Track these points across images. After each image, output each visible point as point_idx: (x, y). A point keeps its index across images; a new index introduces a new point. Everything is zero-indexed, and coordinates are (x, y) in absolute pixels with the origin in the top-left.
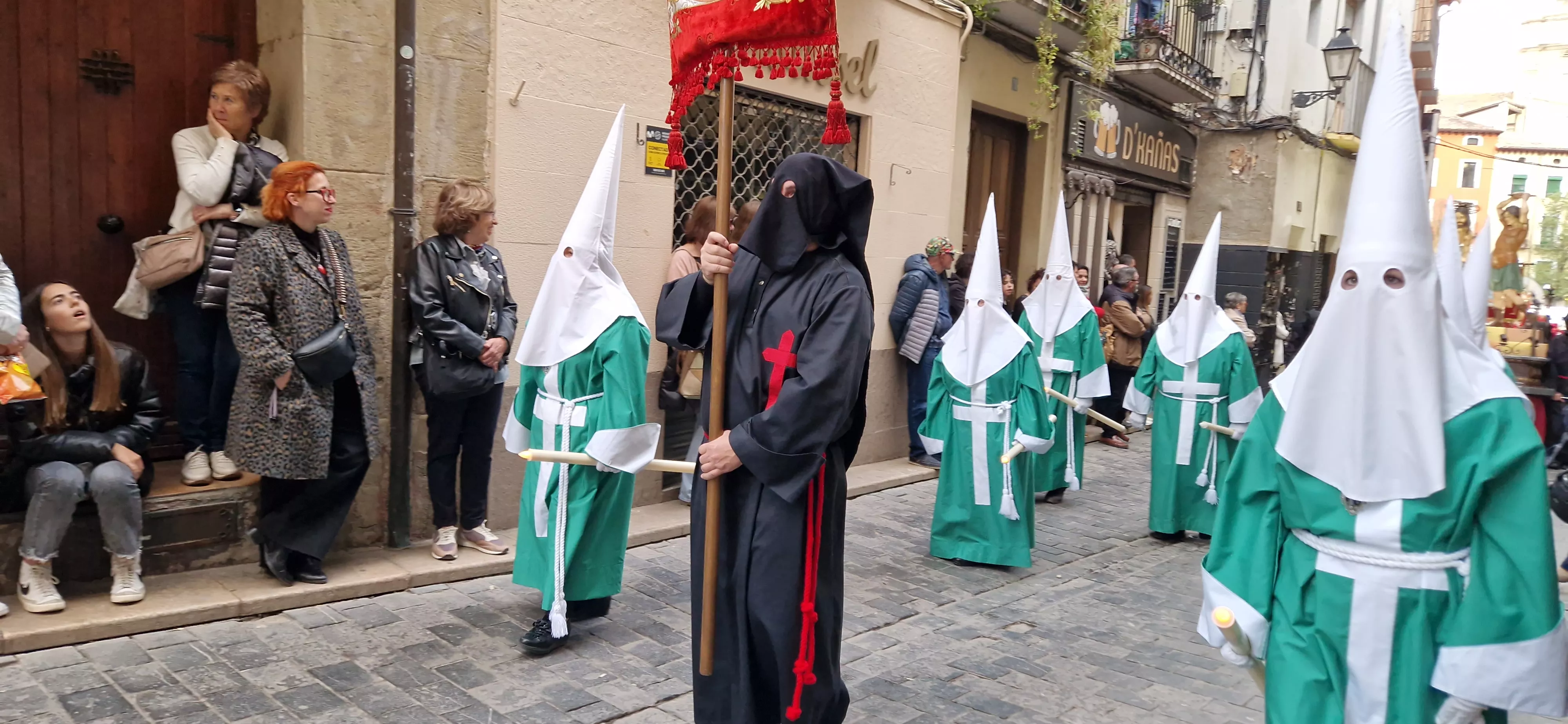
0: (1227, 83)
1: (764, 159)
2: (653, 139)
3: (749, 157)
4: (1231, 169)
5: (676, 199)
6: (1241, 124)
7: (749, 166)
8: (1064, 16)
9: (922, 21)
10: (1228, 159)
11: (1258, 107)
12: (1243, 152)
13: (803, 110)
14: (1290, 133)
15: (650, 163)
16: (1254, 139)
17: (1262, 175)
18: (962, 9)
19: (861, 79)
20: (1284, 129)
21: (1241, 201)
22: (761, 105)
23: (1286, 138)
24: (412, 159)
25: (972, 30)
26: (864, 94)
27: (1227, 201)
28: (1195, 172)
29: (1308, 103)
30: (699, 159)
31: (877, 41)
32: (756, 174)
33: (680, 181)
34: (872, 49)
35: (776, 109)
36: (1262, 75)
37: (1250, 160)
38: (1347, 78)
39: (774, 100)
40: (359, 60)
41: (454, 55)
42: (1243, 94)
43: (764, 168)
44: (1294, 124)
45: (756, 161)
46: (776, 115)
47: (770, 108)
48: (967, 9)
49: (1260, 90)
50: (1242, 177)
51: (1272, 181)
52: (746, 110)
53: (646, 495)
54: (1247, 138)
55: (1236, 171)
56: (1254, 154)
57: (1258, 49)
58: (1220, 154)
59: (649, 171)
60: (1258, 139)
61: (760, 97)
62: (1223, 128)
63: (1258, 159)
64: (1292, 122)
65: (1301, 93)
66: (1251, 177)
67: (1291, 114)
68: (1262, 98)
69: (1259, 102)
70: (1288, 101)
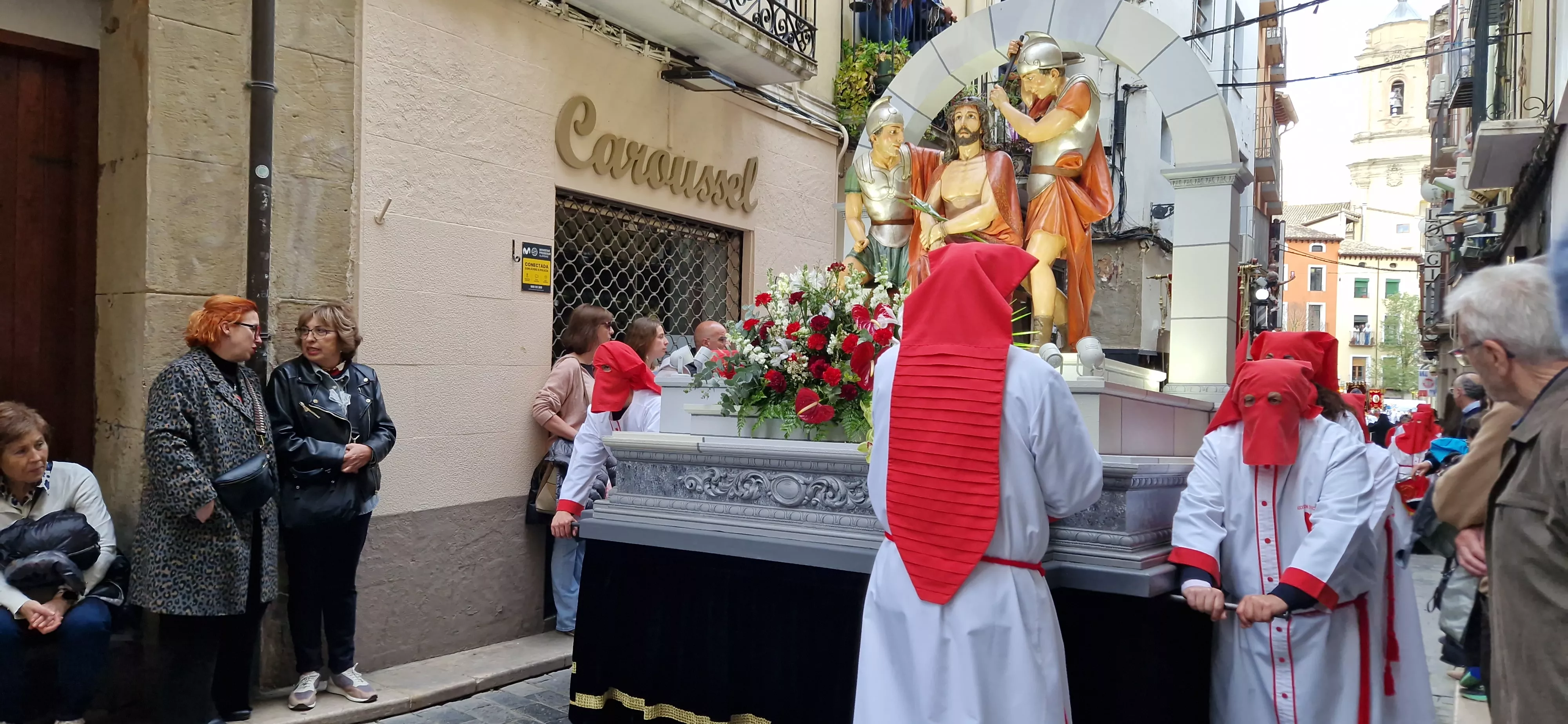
1: (647, 274)
2: (529, 256)
3: (631, 272)
4: (1100, 277)
5: (555, 315)
6: (1106, 234)
7: (631, 281)
8: (935, 135)
9: (799, 140)
11: (1121, 219)
12: (1110, 261)
13: (684, 226)
14: (1152, 243)
15: (528, 280)
16: (1119, 248)
17: (1128, 282)
18: (838, 129)
19: (742, 195)
20: (1147, 239)
21: (1111, 307)
22: (642, 221)
23: (1148, 248)
24: (268, 280)
25: (848, 148)
26: (745, 210)
27: (1098, 308)
28: (1067, 281)
29: (1165, 215)
30: (579, 274)
31: (756, 158)
32: (639, 289)
33: (559, 298)
34: (752, 167)
35: (657, 224)
36: (1123, 189)
37: (1116, 267)
39: (656, 216)
40: (211, 180)
41: (317, 173)
43: (647, 283)
44: (1154, 234)
45: (638, 275)
46: (658, 230)
47: (651, 223)
48: (843, 128)
49: (1121, 203)
50: (1110, 284)
51: (1138, 288)
52: (626, 226)
53: (526, 625)
54: (1114, 248)
55: (1105, 279)
56: (1121, 263)
57: (1118, 164)
59: (526, 287)
60: (1122, 249)
61: (640, 213)
63: (1124, 268)
64: (1152, 233)
65: (1159, 205)
66: (1119, 284)
67: (1151, 225)
68: (1124, 210)
69: (1121, 214)
70: (1148, 213)
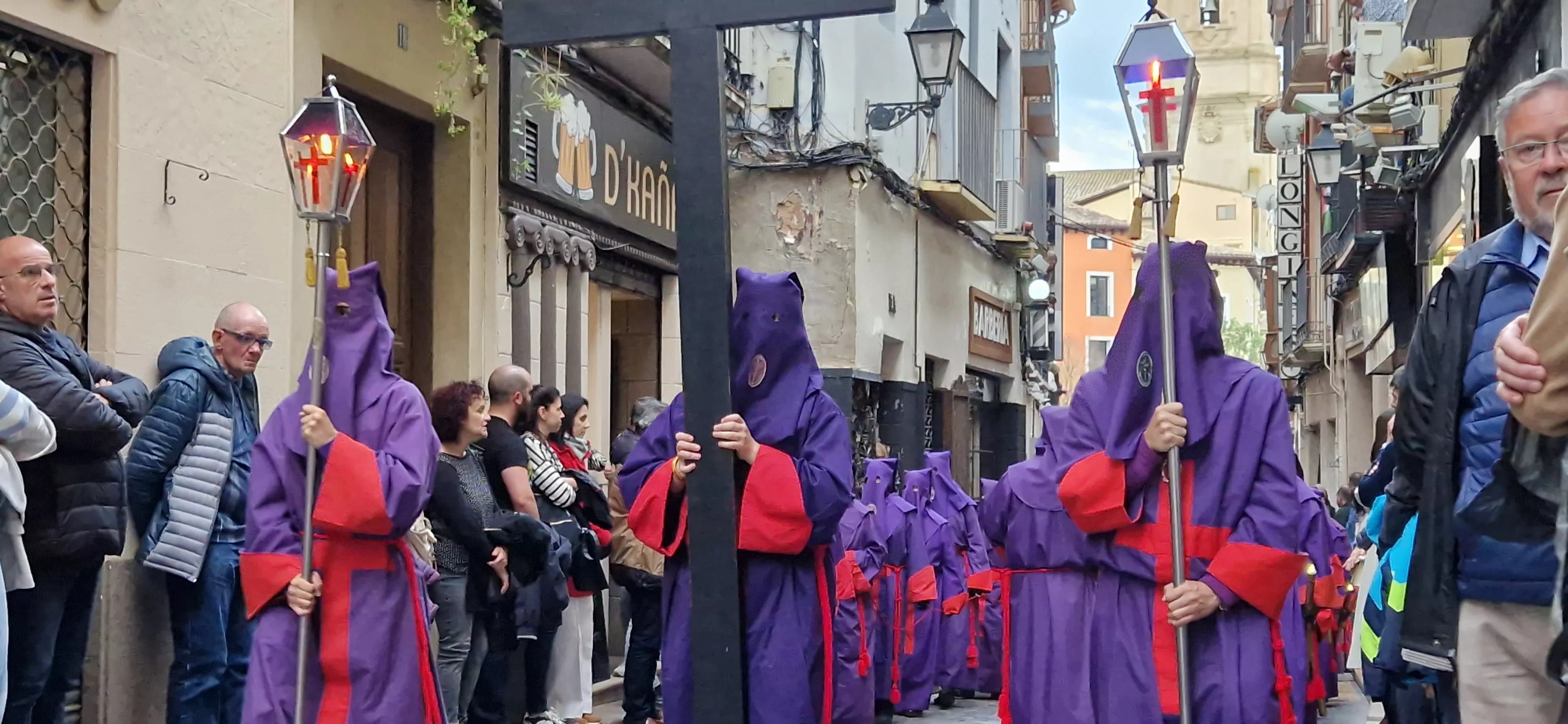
0: (762, 85)
4: (780, 235)
6: (790, 155)
10: (774, 218)
11: (815, 127)
12: (798, 206)
14: (870, 175)
16: (814, 182)
17: (832, 244)
20: (861, 166)
23: (864, 181)
29: (892, 123)
36: (817, 72)
37: (810, 218)
38: (947, 81)
42: (790, 104)
44: (873, 157)
49: (816, 98)
50: (798, 246)
51: (848, 255)
54: (803, 181)
55: (790, 238)
56: (819, 210)
57: (808, 27)
58: (761, 209)
60: (820, 183)
62: (762, 164)
63: (823, 217)
64: (870, 154)
65: (880, 105)
66: (815, 248)
67: (868, 140)
68: (821, 111)
69: (816, 118)
70: (863, 120)
